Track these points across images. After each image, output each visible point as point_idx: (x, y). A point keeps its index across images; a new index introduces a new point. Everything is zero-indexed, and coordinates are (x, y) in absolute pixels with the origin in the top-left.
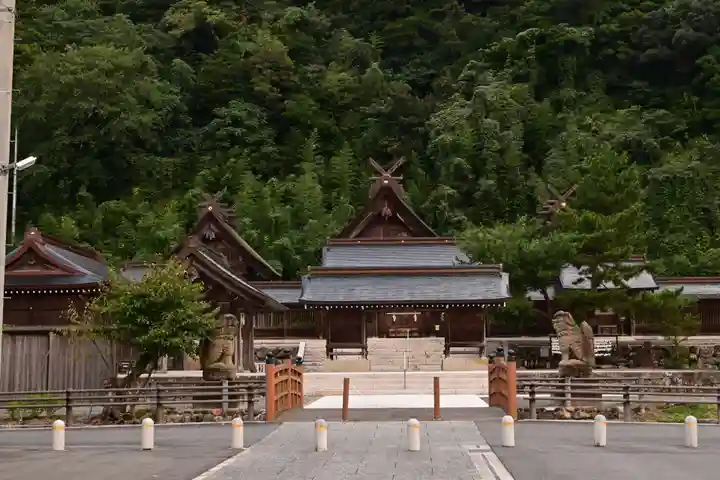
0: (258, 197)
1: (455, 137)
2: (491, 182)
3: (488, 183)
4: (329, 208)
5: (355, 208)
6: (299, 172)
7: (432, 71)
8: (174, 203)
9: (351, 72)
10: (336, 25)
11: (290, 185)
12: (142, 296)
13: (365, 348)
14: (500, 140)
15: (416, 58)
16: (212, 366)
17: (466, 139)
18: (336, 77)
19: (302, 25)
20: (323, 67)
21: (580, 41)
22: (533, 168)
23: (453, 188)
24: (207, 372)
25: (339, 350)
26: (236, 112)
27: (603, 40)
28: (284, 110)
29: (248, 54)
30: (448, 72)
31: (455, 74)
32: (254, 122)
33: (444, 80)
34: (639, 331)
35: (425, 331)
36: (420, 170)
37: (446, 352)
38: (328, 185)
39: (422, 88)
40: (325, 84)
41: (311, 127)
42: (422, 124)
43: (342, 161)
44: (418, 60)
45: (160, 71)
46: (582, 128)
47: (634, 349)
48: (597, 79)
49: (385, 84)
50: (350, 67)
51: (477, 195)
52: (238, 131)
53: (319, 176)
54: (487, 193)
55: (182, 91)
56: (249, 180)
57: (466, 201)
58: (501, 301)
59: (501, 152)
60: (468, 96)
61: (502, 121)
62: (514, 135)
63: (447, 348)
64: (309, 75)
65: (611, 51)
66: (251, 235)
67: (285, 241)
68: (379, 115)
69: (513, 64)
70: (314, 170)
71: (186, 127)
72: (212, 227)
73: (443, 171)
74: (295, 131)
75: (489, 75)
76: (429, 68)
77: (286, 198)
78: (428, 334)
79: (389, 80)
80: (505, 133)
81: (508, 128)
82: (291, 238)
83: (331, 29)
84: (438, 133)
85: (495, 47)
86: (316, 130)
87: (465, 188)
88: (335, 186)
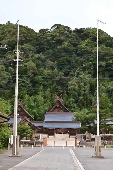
0: (28, 100)
1: (74, 87)
2: (82, 98)
3: (81, 98)
4: (45, 103)
5: (51, 103)
6: (38, 94)
7: (69, 70)
8: (9, 101)
9: (50, 70)
10: (47, 58)
11: (36, 97)
12: (22, 128)
13: (54, 136)
14: (84, 88)
15: (65, 67)
16: (32, 139)
17: (77, 87)
18: (47, 71)
19: (39, 58)
20: (44, 69)
21: (103, 65)
22: (92, 94)
23: (73, 99)
24: (31, 140)
25: (50, 136)
26: (23, 80)
27: (108, 65)
28: (35, 79)
29: (26, 66)
30: (73, 71)
31: (74, 71)
32: (28, 82)
33: (72, 73)
34: (111, 133)
35: (66, 132)
36: (66, 94)
37: (70, 137)
38: (45, 97)
39: (66, 74)
40: (44, 73)
41: (41, 84)
42: (66, 83)
43: (48, 92)
44: (66, 67)
45: (6, 69)
46: (103, 85)
47: (109, 137)
48: (107, 74)
49: (58, 73)
50: (50, 69)
51: (79, 101)
52: (24, 84)
53: (43, 95)
54: (81, 100)
55: (11, 74)
56: (26, 96)
57: (76, 102)
58: (79, 128)
59: (84, 91)
60: (77, 77)
61: (85, 83)
62: (88, 87)
63: (70, 136)
64: (40, 71)
65: (110, 67)
66: (27, 109)
67: (35, 111)
68: (56, 81)
69: (88, 70)
70: (41, 94)
71: (12, 83)
72: (20, 108)
73: (71, 95)
74: (37, 85)
75: (82, 72)
76: (68, 69)
77: (35, 100)
78: (66, 133)
79: (59, 72)
80: (86, 86)
81: (86, 85)
82: (36, 110)
83: (46, 59)
84: (70, 86)
85: (84, 66)
86: (42, 84)
87: (76, 99)
88: (46, 97)
